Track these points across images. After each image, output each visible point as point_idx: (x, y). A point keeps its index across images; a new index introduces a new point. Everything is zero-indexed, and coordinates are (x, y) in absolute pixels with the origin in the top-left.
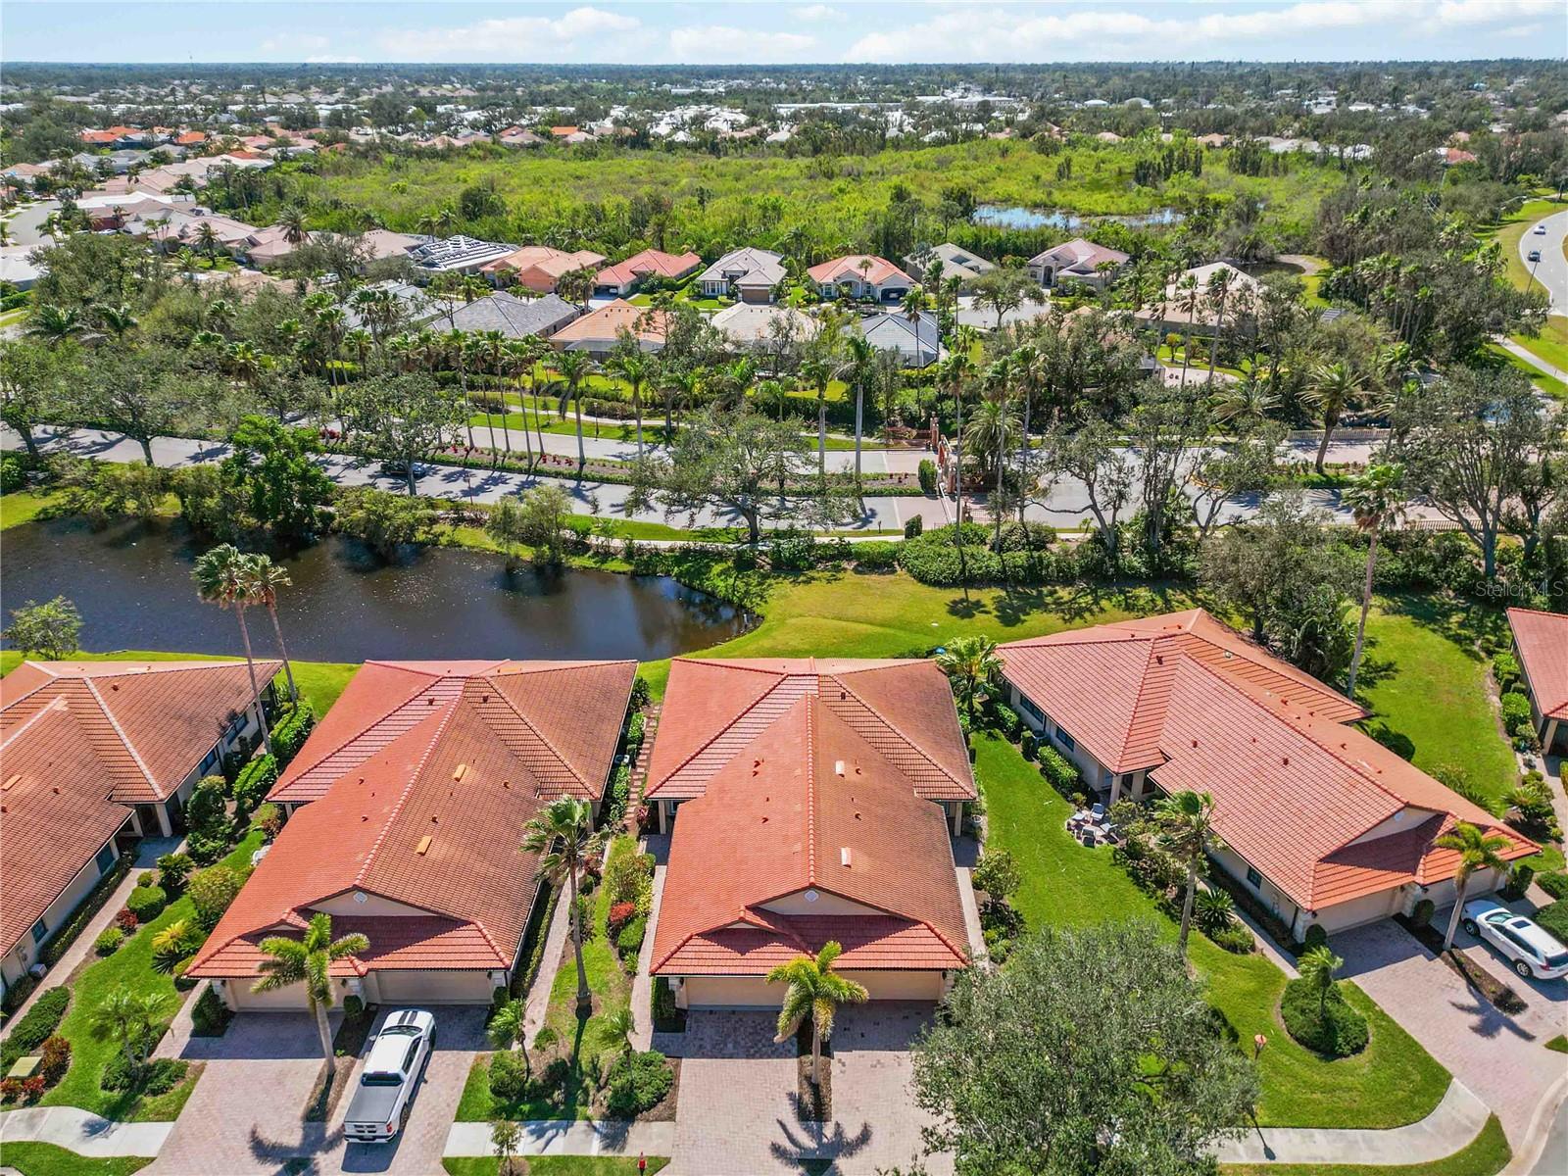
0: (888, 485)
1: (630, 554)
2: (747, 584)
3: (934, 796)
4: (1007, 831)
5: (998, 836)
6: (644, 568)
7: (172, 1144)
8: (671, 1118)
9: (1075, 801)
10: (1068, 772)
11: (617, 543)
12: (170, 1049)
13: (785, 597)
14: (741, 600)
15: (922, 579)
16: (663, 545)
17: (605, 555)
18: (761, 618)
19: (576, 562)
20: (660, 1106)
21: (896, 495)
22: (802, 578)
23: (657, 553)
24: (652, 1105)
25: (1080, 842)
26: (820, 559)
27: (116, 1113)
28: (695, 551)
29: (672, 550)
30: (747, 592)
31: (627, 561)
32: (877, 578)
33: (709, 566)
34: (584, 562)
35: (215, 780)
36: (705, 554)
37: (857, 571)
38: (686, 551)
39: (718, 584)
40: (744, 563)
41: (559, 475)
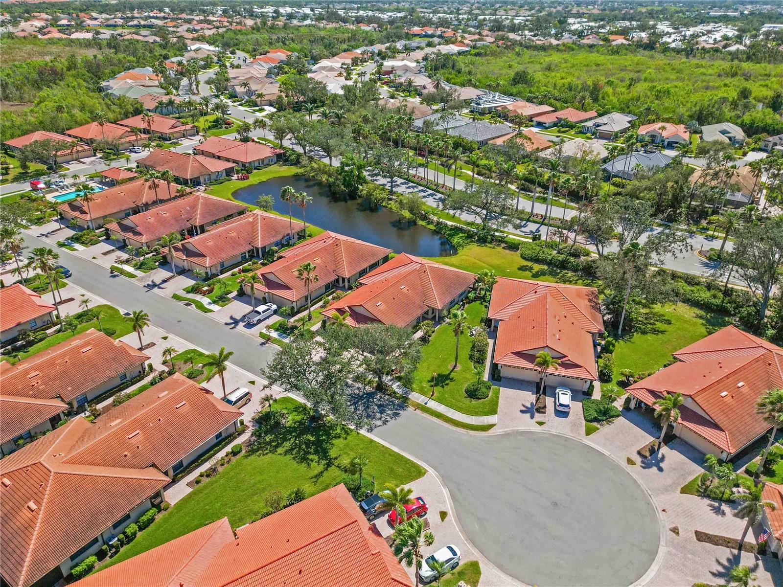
2: (464, 242)
3: (427, 304)
6: (439, 229)
7: (219, 311)
11: (435, 219)
12: (230, 296)
13: (470, 249)
14: (457, 247)
16: (450, 223)
17: (430, 222)
18: (457, 253)
19: (421, 223)
23: (446, 225)
27: (215, 302)
28: (459, 228)
29: (452, 226)
30: (461, 245)
31: (435, 226)
32: (507, 251)
33: (458, 234)
34: (423, 223)
35: (275, 248)
36: (461, 230)
37: (504, 248)
38: (456, 227)
39: (455, 240)
40: (470, 236)
41: (442, 193)
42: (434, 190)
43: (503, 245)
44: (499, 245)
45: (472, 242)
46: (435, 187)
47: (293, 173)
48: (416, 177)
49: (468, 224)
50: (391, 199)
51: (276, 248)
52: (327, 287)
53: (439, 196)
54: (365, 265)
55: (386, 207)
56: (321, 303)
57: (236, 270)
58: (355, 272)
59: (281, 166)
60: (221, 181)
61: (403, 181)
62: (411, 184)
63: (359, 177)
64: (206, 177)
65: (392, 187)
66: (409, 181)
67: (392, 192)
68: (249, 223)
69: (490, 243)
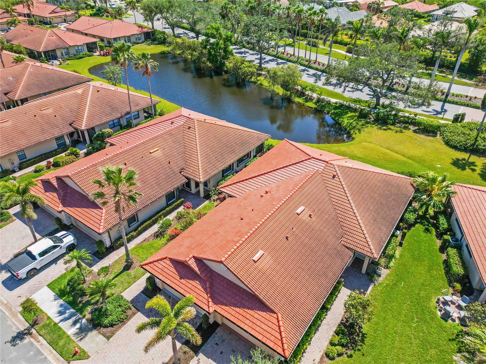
0: (463, 100)
1: (319, 101)
2: (357, 123)
3: (351, 246)
4: (395, 285)
5: (387, 285)
8: (108, 338)
9: (454, 287)
10: (458, 269)
11: (315, 95)
13: (369, 133)
14: (350, 129)
15: (447, 143)
16: (333, 100)
17: (309, 99)
18: (353, 139)
19: (297, 100)
20: (110, 329)
21: (464, 105)
22: (385, 128)
23: (329, 103)
24: (106, 327)
25: (439, 314)
26: (400, 122)
28: (346, 106)
29: (336, 103)
30: (354, 127)
31: (316, 103)
32: (422, 136)
33: (347, 113)
34: (300, 100)
35: (108, 130)
36: (349, 108)
37: (415, 131)
38: (342, 105)
39: (345, 121)
40: (363, 115)
41: (317, 69)
42: (306, 66)
43: (412, 128)
44: (406, 128)
45: (368, 123)
46: (307, 63)
47: (159, 51)
48: (285, 54)
49: (356, 101)
50: (260, 75)
51: (110, 130)
52: (170, 197)
53: (312, 72)
54: (232, 159)
55: (255, 83)
56: (155, 228)
57: (44, 163)
58: (216, 172)
59: (149, 45)
60: (81, 55)
61: (271, 58)
62: (280, 61)
63: (226, 50)
64: (63, 51)
65: (260, 63)
66: (278, 57)
67: (260, 68)
68: (77, 95)
69: (393, 124)
